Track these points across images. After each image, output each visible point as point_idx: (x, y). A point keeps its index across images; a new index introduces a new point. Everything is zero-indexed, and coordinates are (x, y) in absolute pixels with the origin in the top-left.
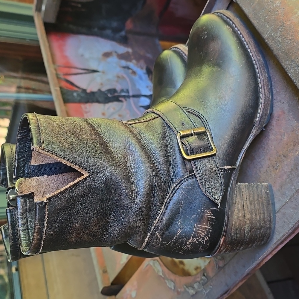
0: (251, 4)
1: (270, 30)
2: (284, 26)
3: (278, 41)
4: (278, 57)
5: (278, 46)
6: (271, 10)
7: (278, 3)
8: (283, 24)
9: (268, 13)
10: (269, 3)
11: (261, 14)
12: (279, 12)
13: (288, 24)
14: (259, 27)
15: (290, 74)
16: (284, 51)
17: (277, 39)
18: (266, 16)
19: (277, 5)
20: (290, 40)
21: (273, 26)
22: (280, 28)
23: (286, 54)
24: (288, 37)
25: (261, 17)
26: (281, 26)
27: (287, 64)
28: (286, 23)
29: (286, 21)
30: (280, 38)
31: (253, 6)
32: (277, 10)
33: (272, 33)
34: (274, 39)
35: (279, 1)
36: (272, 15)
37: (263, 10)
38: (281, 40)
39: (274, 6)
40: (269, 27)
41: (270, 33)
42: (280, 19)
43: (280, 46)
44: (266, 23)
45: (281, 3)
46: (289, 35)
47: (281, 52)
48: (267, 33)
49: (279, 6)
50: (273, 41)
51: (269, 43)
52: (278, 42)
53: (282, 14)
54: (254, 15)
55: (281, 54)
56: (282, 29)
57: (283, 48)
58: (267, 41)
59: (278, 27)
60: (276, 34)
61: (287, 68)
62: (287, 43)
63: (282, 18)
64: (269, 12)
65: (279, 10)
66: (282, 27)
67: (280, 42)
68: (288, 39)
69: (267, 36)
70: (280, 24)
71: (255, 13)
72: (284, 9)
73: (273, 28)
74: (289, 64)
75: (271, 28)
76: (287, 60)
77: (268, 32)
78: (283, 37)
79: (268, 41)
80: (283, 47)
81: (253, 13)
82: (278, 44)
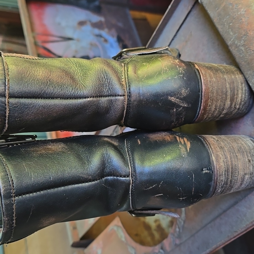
0: (217, 9)
1: (234, 38)
2: (247, 36)
3: (241, 49)
4: (240, 65)
5: (241, 55)
6: (235, 18)
7: (243, 11)
8: (247, 34)
9: (232, 21)
10: (234, 11)
11: (226, 20)
12: (244, 21)
13: (252, 34)
14: (223, 32)
15: (251, 84)
16: (246, 61)
17: (240, 47)
18: (230, 23)
19: (242, 13)
20: (253, 50)
21: (237, 34)
22: (243, 37)
23: (248, 64)
24: (251, 47)
25: (226, 23)
26: (245, 35)
27: (249, 73)
28: (249, 32)
29: (249, 31)
30: (243, 47)
31: (218, 11)
32: (242, 18)
33: (235, 41)
34: (237, 47)
35: (244, 9)
36: (236, 22)
37: (228, 17)
38: (244, 50)
39: (239, 13)
40: (232, 34)
41: (233, 40)
42: (244, 28)
43: (243, 55)
44: (230, 30)
45: (245, 11)
46: (252, 45)
47: (244, 61)
48: (230, 40)
49: (244, 14)
50: (236, 49)
51: (232, 50)
52: (241, 51)
53: (246, 23)
54: (219, 20)
55: (243, 62)
56: (246, 39)
57: (246, 58)
58: (230, 48)
59: (242, 36)
60: (240, 42)
61: (248, 78)
62: (249, 53)
63: (246, 27)
64: (234, 19)
65: (243, 19)
66: (245, 37)
67: (242, 51)
68: (251, 50)
69: (231, 43)
70: (243, 33)
71: (219, 18)
72: (248, 18)
73: (237, 35)
74: (251, 75)
75: (235, 35)
76: (249, 70)
77: (232, 40)
78: (247, 47)
79: (232, 48)
80: (246, 56)
81: (218, 18)
82: (241, 53)
